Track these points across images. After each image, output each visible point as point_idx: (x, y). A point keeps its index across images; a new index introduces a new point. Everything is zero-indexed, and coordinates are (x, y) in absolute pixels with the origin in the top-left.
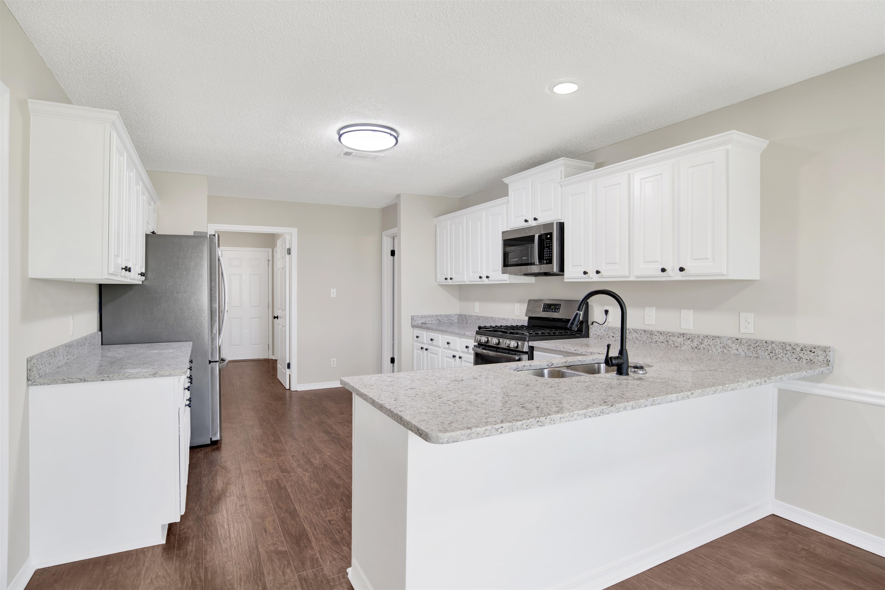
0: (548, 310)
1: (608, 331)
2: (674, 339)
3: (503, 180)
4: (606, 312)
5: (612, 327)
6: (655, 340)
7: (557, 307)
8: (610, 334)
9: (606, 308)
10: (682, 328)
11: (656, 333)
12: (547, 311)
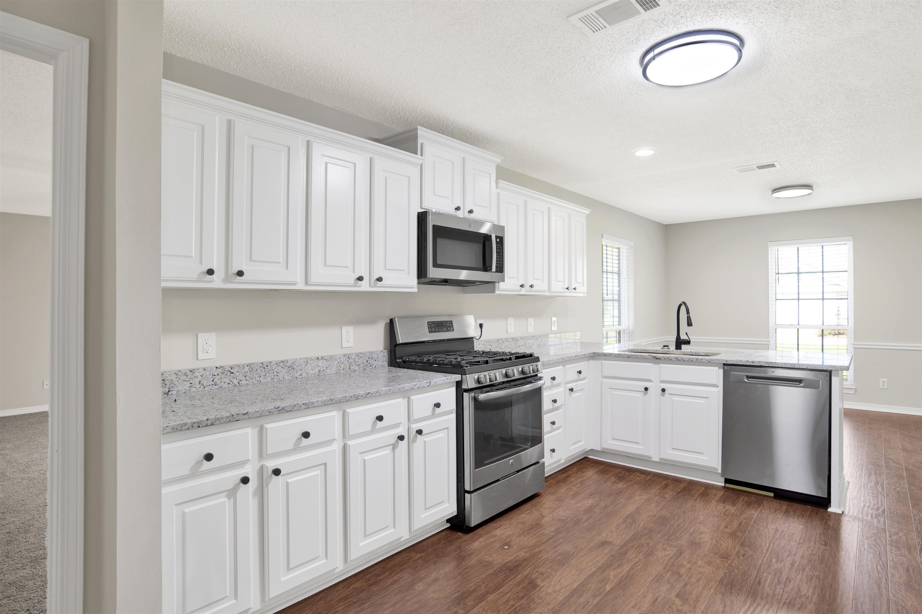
0: (437, 330)
1: (486, 344)
2: (529, 341)
3: (419, 127)
4: (481, 326)
5: (489, 340)
6: (519, 345)
7: (448, 325)
8: (488, 347)
9: (481, 322)
10: (529, 332)
11: (520, 339)
12: (435, 332)
